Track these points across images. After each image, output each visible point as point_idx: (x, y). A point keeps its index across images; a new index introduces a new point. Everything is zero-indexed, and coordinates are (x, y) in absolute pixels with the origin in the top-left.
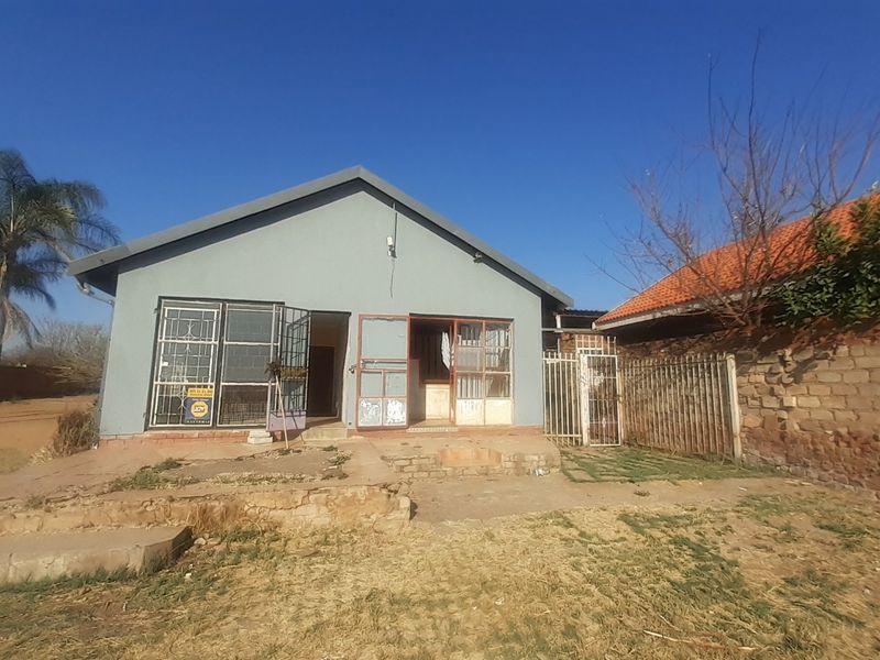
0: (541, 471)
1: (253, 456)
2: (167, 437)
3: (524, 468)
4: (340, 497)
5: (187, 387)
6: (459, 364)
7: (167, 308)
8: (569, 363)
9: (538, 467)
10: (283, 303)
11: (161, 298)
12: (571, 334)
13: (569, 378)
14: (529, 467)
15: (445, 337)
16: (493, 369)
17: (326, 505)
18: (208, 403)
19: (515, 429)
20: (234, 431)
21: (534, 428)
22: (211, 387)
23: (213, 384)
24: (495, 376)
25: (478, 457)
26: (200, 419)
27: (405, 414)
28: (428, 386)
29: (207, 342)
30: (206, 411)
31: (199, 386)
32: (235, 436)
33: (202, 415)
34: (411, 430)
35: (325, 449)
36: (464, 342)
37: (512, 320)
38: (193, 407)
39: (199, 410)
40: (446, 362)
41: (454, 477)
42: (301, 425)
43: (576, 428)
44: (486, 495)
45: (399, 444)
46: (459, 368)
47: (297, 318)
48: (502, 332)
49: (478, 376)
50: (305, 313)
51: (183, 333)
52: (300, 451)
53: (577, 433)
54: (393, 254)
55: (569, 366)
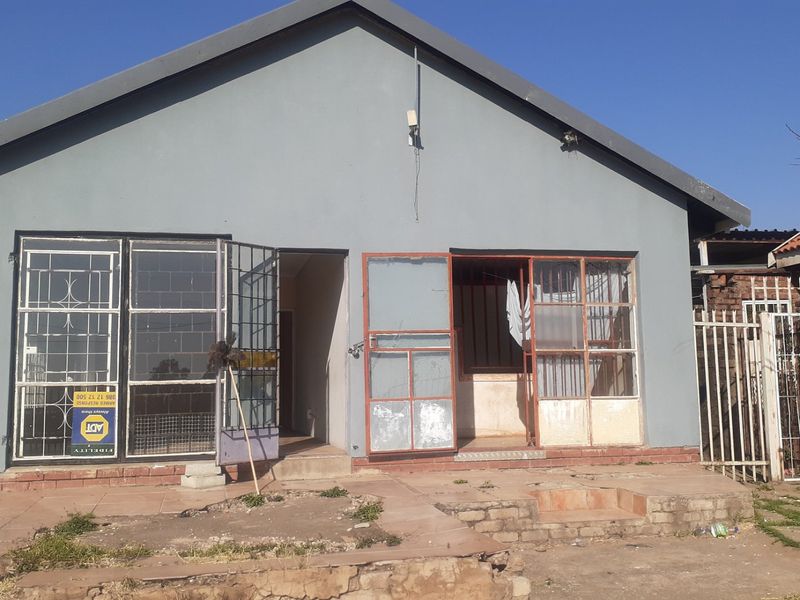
0: (721, 529)
1: (206, 509)
2: (43, 478)
3: (688, 523)
4: (412, 578)
5: (72, 389)
6: (539, 336)
7: (29, 252)
8: (730, 329)
9: (714, 521)
10: (229, 237)
11: (18, 234)
12: (729, 276)
13: (731, 357)
14: (695, 520)
15: (512, 288)
16: (601, 344)
17: (389, 591)
18: (109, 417)
19: (647, 453)
20: (156, 466)
21: (682, 451)
22: (113, 389)
23: (116, 384)
24: (604, 356)
25: (599, 503)
26: (95, 445)
27: (450, 428)
28: (476, 377)
29: (99, 310)
30: (106, 432)
31: (93, 389)
32: (159, 474)
33: (99, 438)
34: (462, 457)
35: (325, 494)
36: (547, 297)
37: (633, 254)
38: (83, 424)
39: (93, 430)
40: (515, 332)
41: (565, 540)
42: (273, 452)
43: (758, 448)
44: (638, 572)
45: (450, 482)
46: (541, 344)
47: (258, 261)
48: (615, 277)
49: (575, 358)
50: (269, 254)
51: (59, 294)
52: (279, 499)
53: (758, 458)
54: (417, 143)
55: (730, 335)
